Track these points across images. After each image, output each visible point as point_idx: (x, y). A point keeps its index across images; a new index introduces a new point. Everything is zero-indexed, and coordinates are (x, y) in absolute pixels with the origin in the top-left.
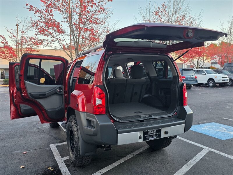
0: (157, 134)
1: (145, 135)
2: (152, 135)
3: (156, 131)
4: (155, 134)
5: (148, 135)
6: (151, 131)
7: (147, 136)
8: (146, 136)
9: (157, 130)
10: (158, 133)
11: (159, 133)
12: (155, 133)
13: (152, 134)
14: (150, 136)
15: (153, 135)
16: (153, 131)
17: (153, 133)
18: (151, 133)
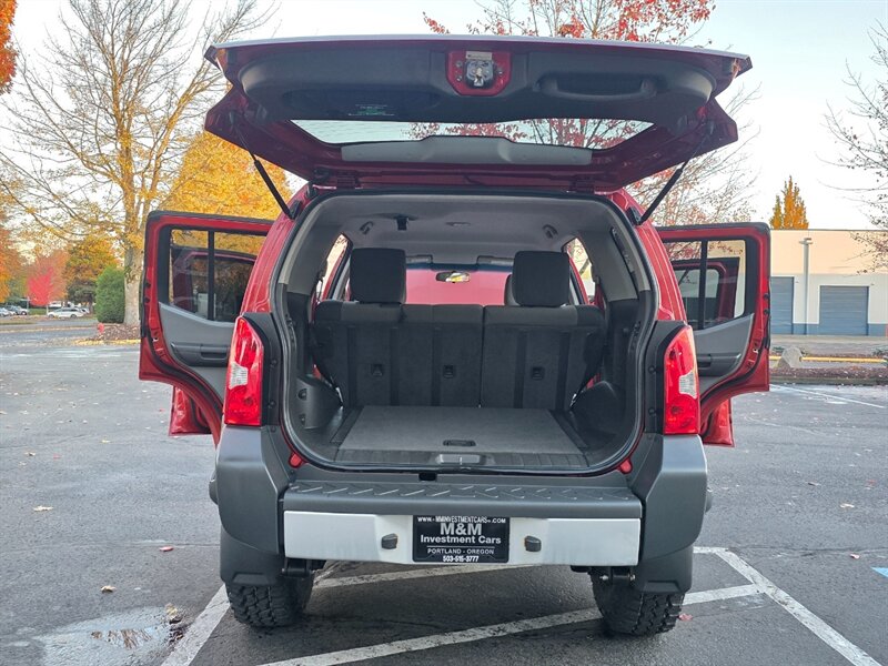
0: (485, 544)
1: (423, 539)
2: (460, 544)
3: (479, 527)
4: (477, 544)
5: (438, 540)
6: (452, 526)
7: (430, 543)
8: (427, 544)
9: (483, 524)
10: (489, 541)
11: (499, 541)
12: (477, 536)
13: (462, 540)
14: (446, 544)
15: (464, 544)
16: (466, 526)
17: (462, 536)
18: (455, 535)
